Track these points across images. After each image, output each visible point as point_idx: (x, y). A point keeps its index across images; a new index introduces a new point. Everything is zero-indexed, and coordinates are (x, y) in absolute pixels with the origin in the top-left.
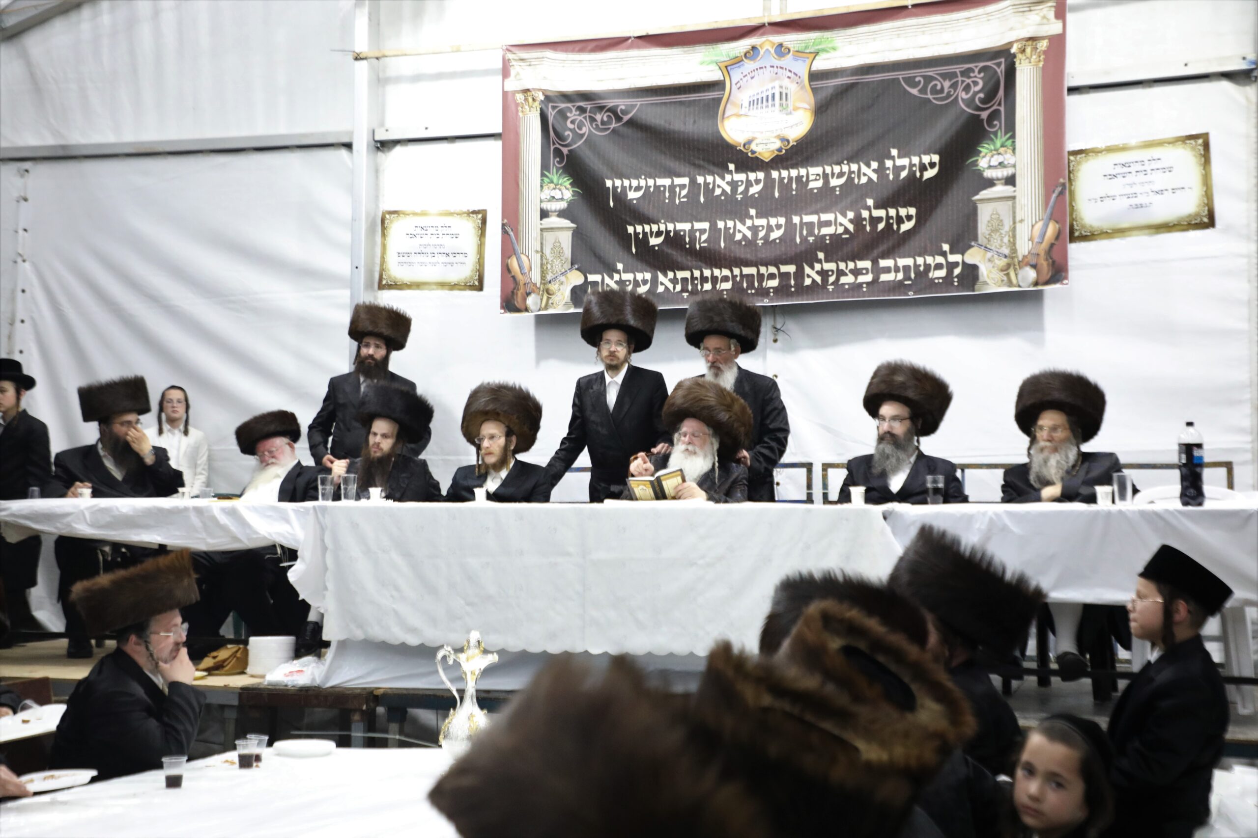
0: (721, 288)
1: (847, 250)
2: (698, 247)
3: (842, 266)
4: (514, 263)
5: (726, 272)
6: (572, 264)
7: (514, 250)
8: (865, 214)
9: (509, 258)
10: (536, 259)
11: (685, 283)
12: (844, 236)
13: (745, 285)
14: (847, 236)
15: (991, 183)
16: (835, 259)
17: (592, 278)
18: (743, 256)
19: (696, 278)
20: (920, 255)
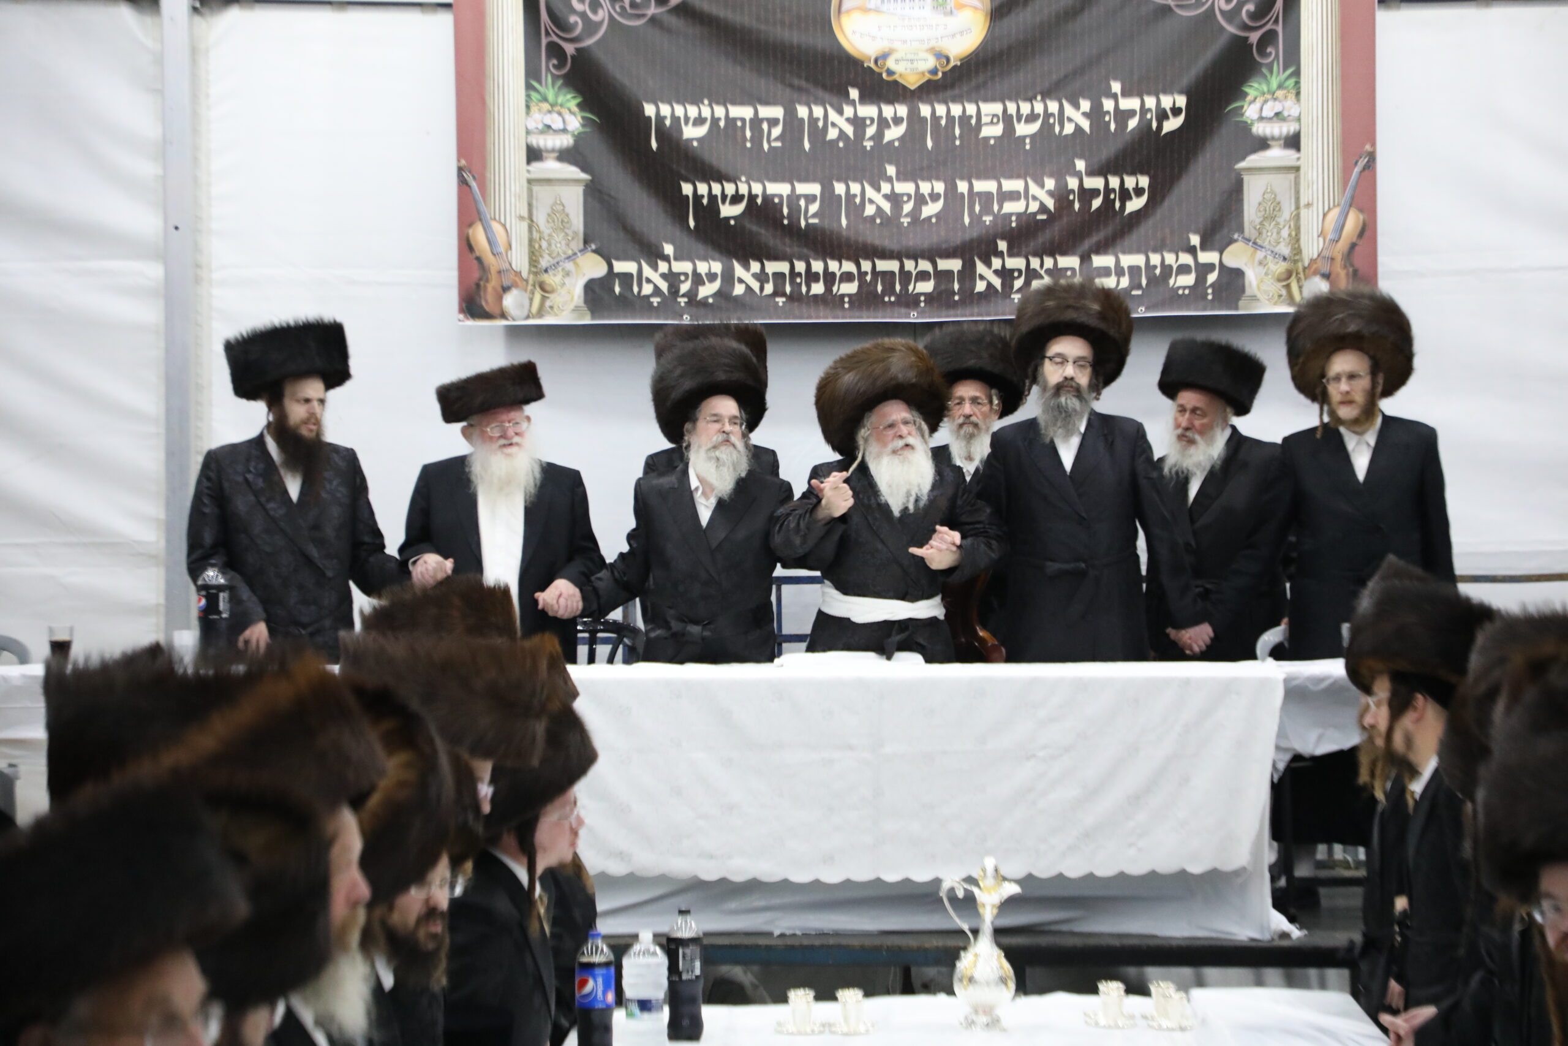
0: (841, 292)
1: (1042, 238)
2: (803, 224)
3: (1035, 263)
4: (478, 235)
5: (849, 266)
6: (586, 242)
7: (479, 212)
8: (1073, 183)
9: (470, 225)
10: (519, 231)
11: (780, 281)
12: (1039, 217)
13: (880, 288)
14: (1044, 217)
15: (1263, 144)
16: (1023, 253)
17: (620, 267)
18: (877, 242)
19: (800, 274)
20: (1155, 251)
